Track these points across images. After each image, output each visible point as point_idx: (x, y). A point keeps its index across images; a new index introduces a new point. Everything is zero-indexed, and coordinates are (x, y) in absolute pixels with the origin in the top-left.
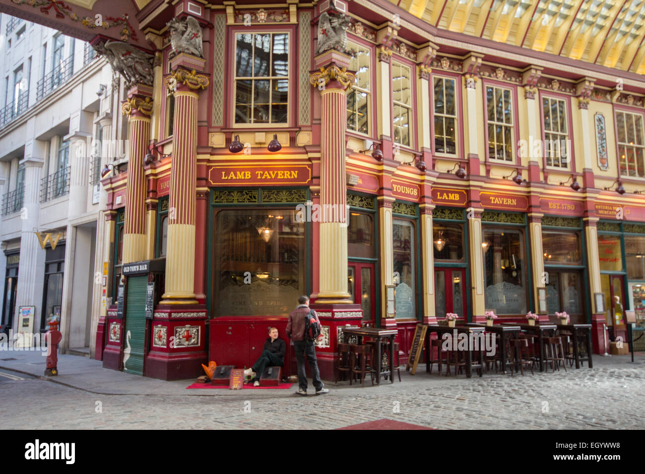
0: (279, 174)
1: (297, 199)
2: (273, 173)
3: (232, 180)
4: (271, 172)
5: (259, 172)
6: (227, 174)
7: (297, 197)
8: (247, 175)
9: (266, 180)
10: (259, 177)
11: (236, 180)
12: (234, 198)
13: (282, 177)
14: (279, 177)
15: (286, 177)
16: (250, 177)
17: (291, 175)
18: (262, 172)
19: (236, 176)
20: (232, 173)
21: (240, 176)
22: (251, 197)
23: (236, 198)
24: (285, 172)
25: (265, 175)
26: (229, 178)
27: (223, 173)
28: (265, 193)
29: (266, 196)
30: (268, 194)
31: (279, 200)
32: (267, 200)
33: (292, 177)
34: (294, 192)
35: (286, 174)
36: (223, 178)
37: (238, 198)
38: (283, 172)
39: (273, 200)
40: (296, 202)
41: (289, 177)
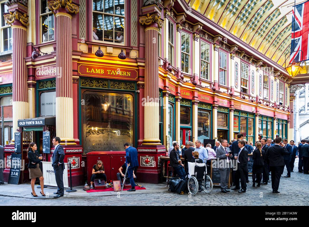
1: (130, 88)
3: (93, 73)
4: (116, 71)
5: (109, 71)
6: (90, 70)
8: (101, 71)
9: (113, 75)
10: (109, 73)
11: (95, 74)
12: (94, 85)
13: (122, 75)
14: (120, 74)
15: (124, 75)
16: (103, 73)
18: (110, 71)
19: (95, 71)
20: (93, 69)
21: (98, 71)
22: (103, 84)
23: (95, 84)
24: (124, 72)
25: (112, 73)
26: (91, 72)
27: (87, 69)
28: (112, 83)
29: (112, 85)
30: (113, 83)
31: (119, 88)
32: (113, 87)
33: (128, 75)
34: (128, 84)
35: (124, 74)
36: (87, 72)
37: (96, 85)
38: (122, 72)
39: (117, 87)
40: (129, 90)
41: (126, 75)
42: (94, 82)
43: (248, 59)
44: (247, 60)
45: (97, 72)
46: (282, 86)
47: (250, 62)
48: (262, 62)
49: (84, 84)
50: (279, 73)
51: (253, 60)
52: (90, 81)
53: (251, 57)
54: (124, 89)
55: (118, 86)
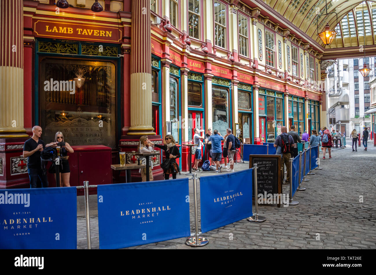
0: (95, 33)
1: (110, 54)
2: (90, 31)
3: (55, 33)
4: (89, 30)
5: (79, 29)
6: (51, 27)
7: (110, 52)
8: (69, 30)
9: (85, 36)
10: (79, 33)
11: (58, 34)
12: (58, 49)
13: (98, 35)
14: (95, 35)
15: (101, 35)
16: (72, 32)
17: (105, 34)
18: (81, 30)
19: (58, 30)
20: (55, 27)
21: (63, 30)
22: (72, 49)
23: (59, 49)
24: (101, 31)
25: (84, 32)
26: (53, 31)
27: (47, 27)
28: (84, 47)
29: (85, 50)
30: (86, 48)
31: (95, 53)
32: (85, 53)
33: (107, 36)
34: (108, 48)
35: (101, 33)
36: (47, 30)
37: (61, 50)
38: (98, 31)
39: (91, 53)
40: (109, 57)
41: (104, 36)
42: (58, 45)
43: (273, 26)
44: (272, 28)
45: (61, 31)
46: (312, 62)
47: (275, 31)
48: (289, 31)
49: (43, 49)
50: (308, 46)
51: (278, 28)
52: (52, 43)
53: (277, 24)
54: (102, 55)
55: (93, 51)
